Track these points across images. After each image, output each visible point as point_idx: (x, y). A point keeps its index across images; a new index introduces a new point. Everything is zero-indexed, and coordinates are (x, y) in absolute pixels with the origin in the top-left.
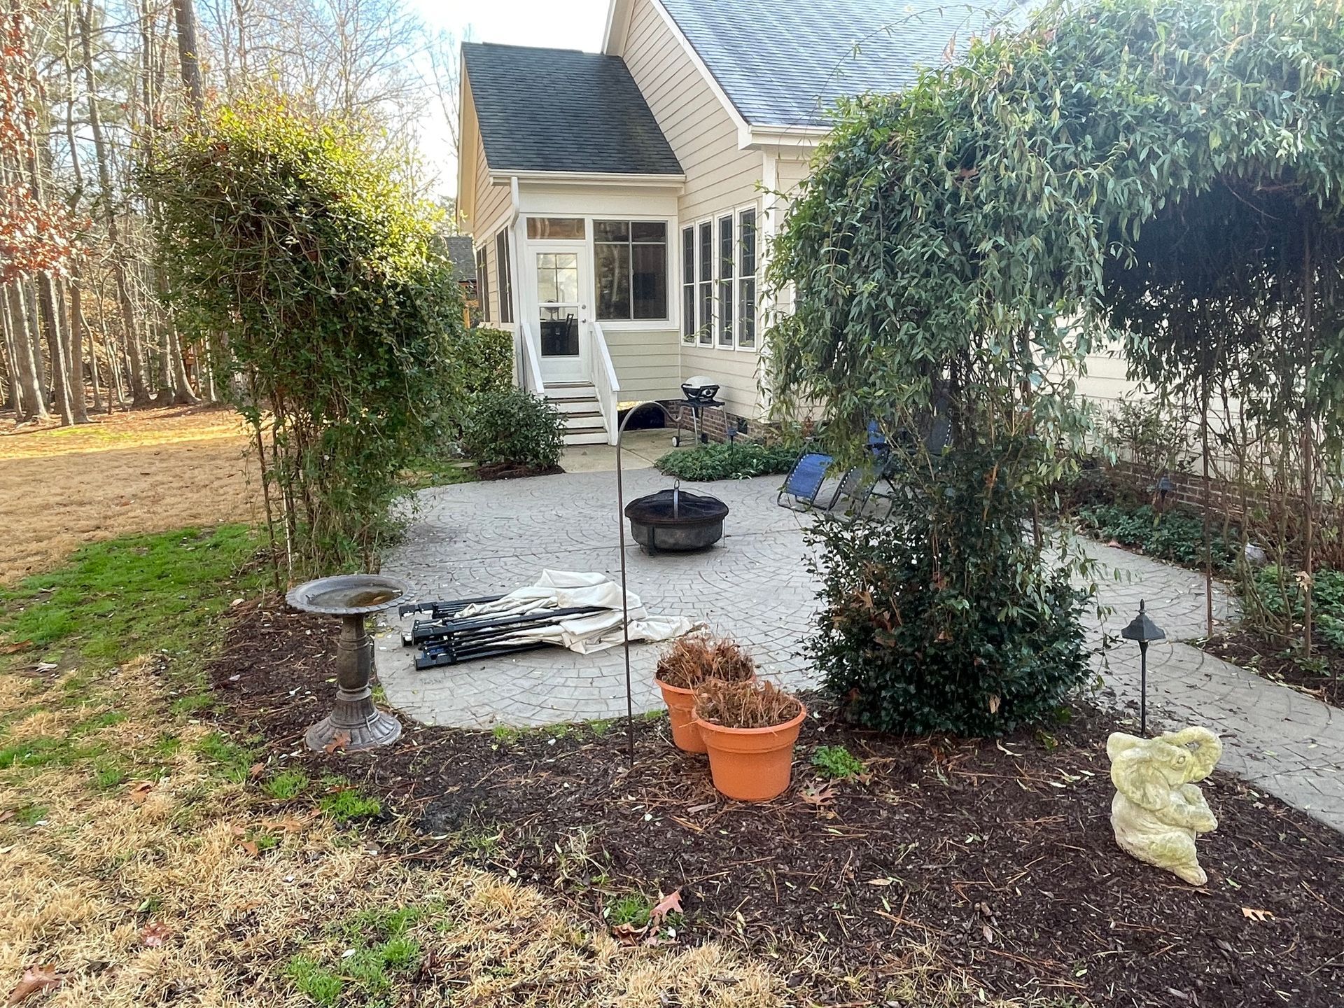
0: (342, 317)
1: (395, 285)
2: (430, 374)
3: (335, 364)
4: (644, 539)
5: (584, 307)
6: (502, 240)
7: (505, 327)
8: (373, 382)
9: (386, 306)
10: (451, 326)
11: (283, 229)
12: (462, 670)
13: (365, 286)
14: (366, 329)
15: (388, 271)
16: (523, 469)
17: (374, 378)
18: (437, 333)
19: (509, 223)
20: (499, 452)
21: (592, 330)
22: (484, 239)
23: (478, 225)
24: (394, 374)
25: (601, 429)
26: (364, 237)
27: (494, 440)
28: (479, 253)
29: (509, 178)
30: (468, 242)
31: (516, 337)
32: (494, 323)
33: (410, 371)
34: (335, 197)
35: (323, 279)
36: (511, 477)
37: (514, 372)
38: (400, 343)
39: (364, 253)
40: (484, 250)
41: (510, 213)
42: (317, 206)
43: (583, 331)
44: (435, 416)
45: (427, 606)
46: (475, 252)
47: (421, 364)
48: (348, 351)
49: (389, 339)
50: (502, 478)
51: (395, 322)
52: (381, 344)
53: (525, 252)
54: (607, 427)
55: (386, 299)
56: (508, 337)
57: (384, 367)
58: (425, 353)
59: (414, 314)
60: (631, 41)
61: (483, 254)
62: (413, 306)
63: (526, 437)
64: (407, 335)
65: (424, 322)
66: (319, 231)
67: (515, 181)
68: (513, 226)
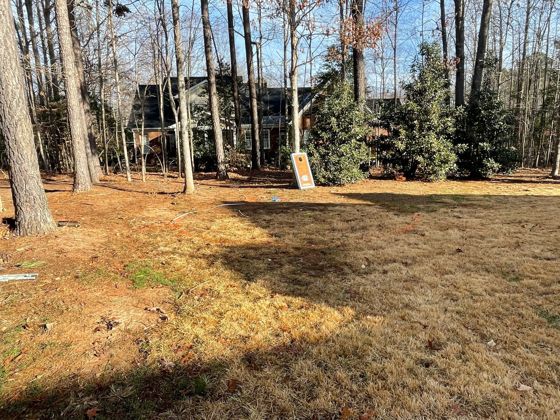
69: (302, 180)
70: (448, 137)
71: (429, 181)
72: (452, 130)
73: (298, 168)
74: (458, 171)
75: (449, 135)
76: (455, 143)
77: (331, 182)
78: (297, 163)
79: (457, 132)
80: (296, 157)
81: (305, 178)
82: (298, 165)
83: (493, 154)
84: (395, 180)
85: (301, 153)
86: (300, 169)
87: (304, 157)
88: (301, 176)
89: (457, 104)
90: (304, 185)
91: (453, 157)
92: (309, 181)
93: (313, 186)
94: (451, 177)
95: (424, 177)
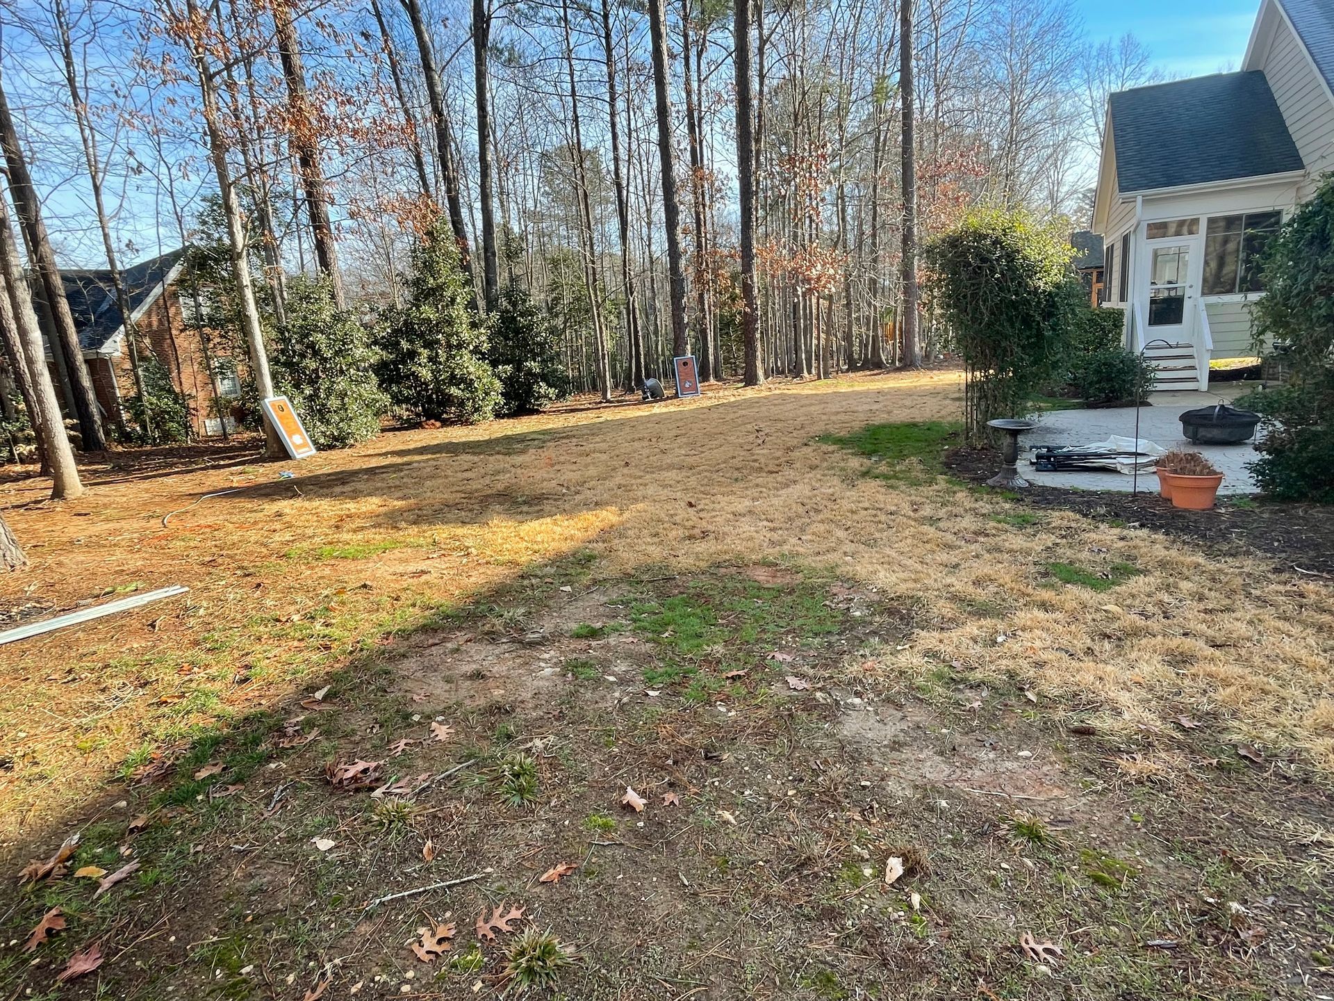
0: (1016, 309)
1: (1045, 291)
2: (1058, 335)
3: (1010, 331)
4: (1190, 434)
5: (1191, 287)
6: (1126, 240)
7: (1121, 305)
8: (1028, 340)
9: (1039, 302)
10: (1073, 310)
11: (993, 271)
12: (1059, 474)
13: (1029, 293)
14: (1028, 314)
15: (1042, 285)
16: (1118, 402)
17: (1028, 337)
18: (1065, 313)
19: (1132, 229)
20: (1102, 390)
21: (1195, 304)
22: (1111, 239)
23: (1109, 227)
24: (1039, 335)
25: (1194, 379)
26: (1031, 270)
27: (1099, 382)
28: (1108, 248)
29: (1136, 197)
30: (1100, 239)
31: (1127, 314)
32: (1113, 304)
33: (1048, 334)
34: (1018, 252)
35: (1009, 291)
36: (1108, 407)
37: (1123, 338)
38: (1044, 320)
39: (1031, 278)
40: (1113, 245)
41: (1134, 221)
42: (1009, 256)
43: (1187, 305)
44: (1059, 356)
45: (1044, 447)
46: (1105, 247)
47: (1054, 330)
48: (1017, 325)
49: (1038, 319)
50: (1102, 407)
51: (1043, 310)
52: (1034, 321)
53: (1143, 249)
54: (1199, 378)
55: (1039, 298)
56: (1121, 313)
57: (1034, 332)
58: (1057, 324)
59: (1054, 305)
60: (1272, 57)
61: (1111, 249)
62: (1053, 301)
63: (1124, 381)
64: (1048, 315)
65: (1058, 309)
66: (1009, 269)
67: (1140, 199)
68: (1135, 231)
69: (293, 443)
70: (483, 357)
71: (471, 424)
72: (486, 347)
73: (282, 423)
74: (505, 404)
75: (483, 354)
76: (494, 364)
77: (337, 440)
78: (277, 416)
79: (493, 349)
80: (273, 405)
81: (297, 439)
82: (281, 418)
83: (544, 377)
84: (423, 428)
85: (277, 398)
86: (286, 426)
87: (285, 404)
88: (290, 437)
89: (489, 310)
90: (300, 451)
91: (498, 385)
92: (304, 445)
93: (314, 451)
94: (498, 416)
95: (463, 421)
